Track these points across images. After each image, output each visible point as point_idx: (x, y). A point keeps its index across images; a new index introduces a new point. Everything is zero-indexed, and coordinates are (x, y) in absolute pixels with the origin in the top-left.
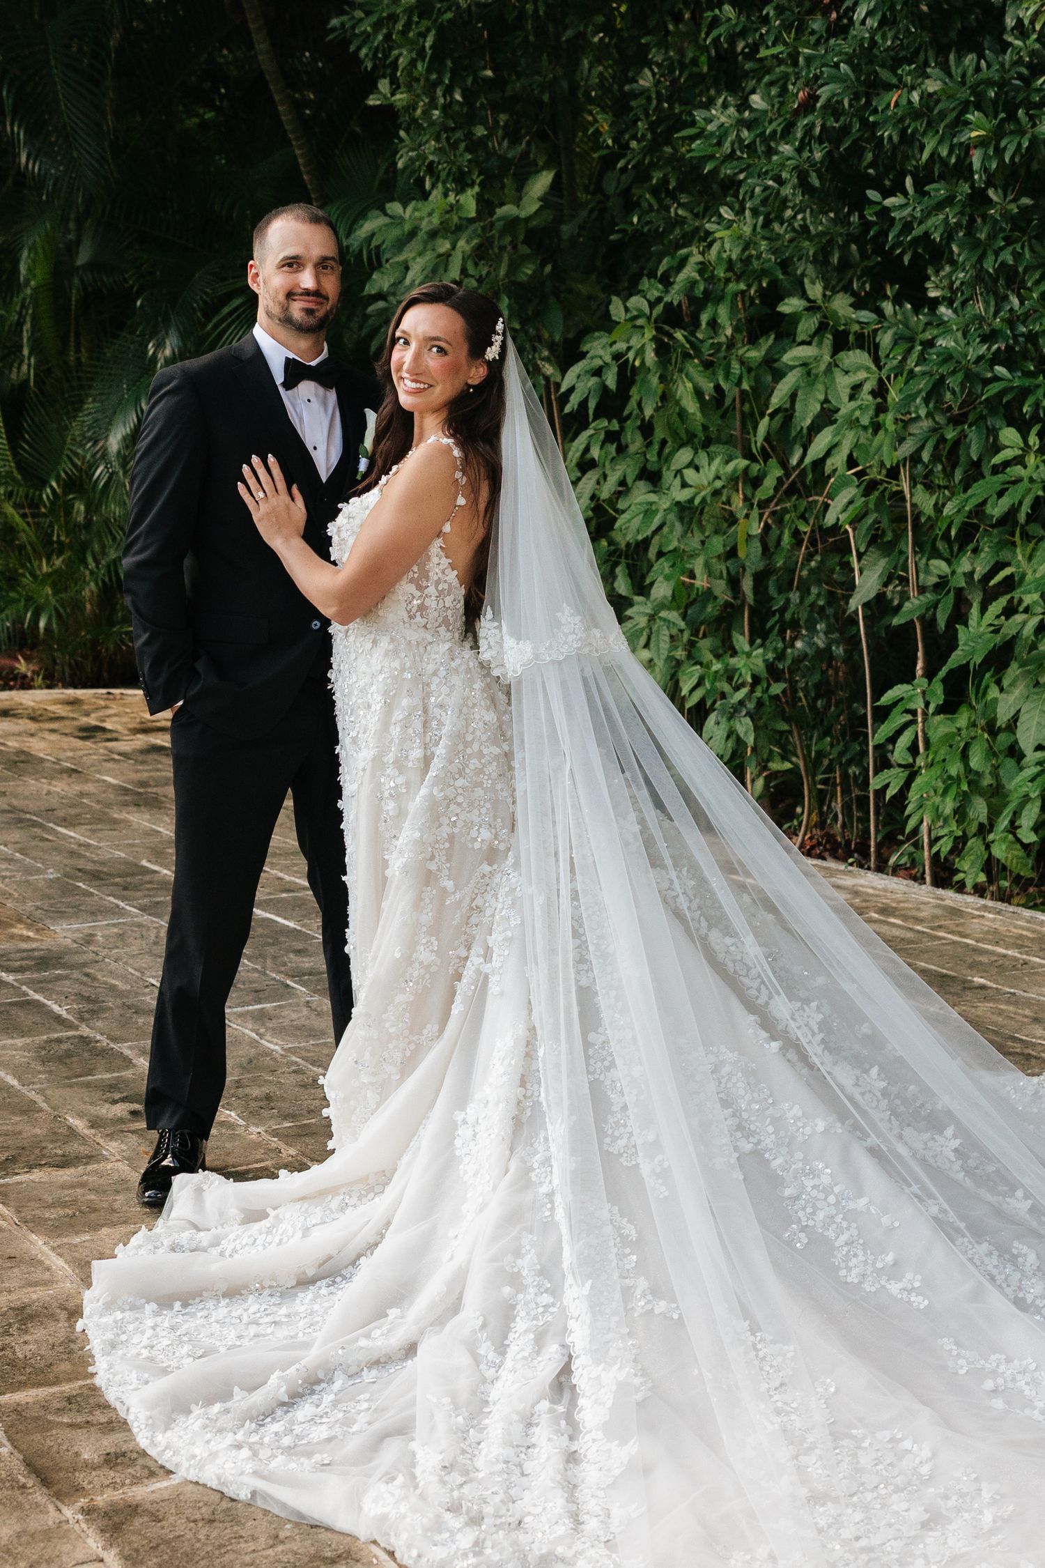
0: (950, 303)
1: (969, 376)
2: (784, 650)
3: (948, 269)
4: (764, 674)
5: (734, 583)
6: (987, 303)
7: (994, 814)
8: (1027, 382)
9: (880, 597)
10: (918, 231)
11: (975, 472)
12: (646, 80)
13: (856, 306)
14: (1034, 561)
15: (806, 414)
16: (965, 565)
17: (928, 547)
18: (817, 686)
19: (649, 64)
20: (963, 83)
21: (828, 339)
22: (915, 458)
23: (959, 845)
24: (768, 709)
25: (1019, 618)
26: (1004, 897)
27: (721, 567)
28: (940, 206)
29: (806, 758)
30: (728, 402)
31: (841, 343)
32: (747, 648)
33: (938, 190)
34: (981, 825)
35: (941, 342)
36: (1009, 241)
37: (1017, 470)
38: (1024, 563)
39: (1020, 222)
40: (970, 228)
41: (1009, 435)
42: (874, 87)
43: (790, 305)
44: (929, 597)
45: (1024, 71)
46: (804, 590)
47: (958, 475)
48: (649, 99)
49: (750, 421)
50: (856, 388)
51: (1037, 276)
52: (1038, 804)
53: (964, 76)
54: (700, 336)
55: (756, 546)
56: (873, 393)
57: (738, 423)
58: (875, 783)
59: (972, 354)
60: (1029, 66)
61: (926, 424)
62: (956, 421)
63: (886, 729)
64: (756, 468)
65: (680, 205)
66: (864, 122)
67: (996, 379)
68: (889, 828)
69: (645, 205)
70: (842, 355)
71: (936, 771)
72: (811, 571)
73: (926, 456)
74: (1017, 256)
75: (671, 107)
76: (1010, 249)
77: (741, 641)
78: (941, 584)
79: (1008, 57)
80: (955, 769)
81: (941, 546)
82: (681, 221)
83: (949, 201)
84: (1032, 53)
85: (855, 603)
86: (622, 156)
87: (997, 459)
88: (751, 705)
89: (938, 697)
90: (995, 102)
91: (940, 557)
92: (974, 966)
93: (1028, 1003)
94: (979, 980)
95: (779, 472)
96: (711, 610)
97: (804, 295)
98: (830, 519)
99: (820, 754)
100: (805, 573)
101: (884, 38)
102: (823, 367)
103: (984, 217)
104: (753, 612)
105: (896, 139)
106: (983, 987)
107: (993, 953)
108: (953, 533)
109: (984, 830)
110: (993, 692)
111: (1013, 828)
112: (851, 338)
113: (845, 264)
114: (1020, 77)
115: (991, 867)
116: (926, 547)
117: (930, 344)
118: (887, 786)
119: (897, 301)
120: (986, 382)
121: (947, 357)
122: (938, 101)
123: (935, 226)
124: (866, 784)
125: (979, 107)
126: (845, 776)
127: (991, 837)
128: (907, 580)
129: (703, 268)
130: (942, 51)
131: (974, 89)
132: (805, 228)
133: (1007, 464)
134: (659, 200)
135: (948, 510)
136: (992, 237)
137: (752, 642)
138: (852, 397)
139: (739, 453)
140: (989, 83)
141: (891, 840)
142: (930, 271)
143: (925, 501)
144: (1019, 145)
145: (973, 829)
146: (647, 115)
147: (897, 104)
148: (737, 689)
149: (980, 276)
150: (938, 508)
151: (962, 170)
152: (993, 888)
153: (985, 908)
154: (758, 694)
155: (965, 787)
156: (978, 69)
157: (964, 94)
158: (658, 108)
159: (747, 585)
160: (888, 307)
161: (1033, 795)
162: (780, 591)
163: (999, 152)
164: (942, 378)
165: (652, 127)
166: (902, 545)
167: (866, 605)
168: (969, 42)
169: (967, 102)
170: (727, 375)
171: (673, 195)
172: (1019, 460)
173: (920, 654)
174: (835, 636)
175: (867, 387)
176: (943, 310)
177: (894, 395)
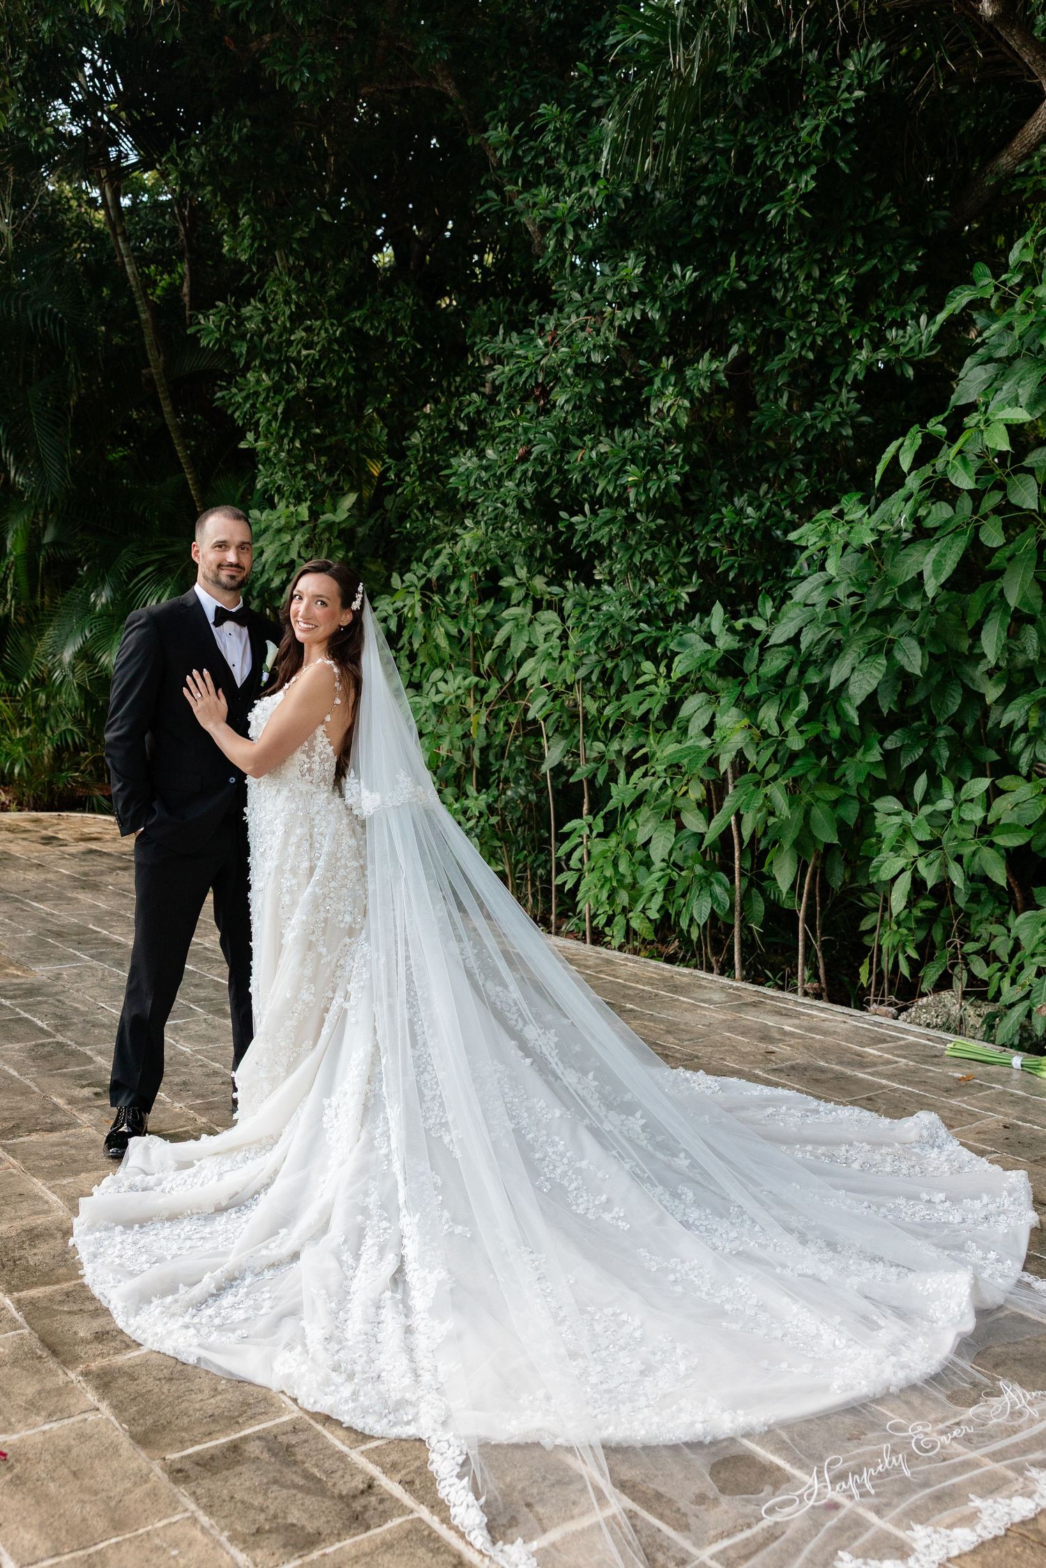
0: (610, 583)
1: (624, 629)
2: (499, 796)
3: (608, 562)
4: (486, 811)
5: (467, 754)
6: (634, 585)
7: (634, 900)
8: (660, 634)
9: (560, 764)
10: (592, 538)
11: (623, 689)
12: (416, 439)
13: (548, 584)
14: (662, 744)
15: (517, 649)
16: (615, 746)
17: (592, 734)
18: (519, 819)
19: (418, 429)
20: (624, 447)
21: (530, 603)
22: (587, 679)
23: (610, 921)
24: (488, 832)
25: (649, 779)
26: (636, 952)
27: (459, 743)
28: (607, 523)
29: (510, 864)
30: (464, 640)
31: (537, 606)
32: (475, 794)
33: (605, 513)
34: (624, 908)
35: (604, 608)
36: (649, 547)
37: (652, 688)
38: (654, 746)
39: (656, 535)
40: (624, 537)
41: (647, 666)
42: (566, 447)
43: (507, 582)
44: (593, 765)
45: (661, 441)
46: (512, 759)
47: (613, 690)
48: (418, 451)
49: (479, 653)
50: (548, 635)
51: (666, 568)
52: (662, 895)
53: (624, 442)
54: (448, 599)
55: (483, 732)
56: (560, 638)
57: (471, 654)
58: (557, 881)
59: (626, 616)
60: (665, 438)
61: (594, 658)
62: (613, 655)
63: (566, 847)
64: (483, 683)
65: (436, 518)
66: (560, 470)
67: (641, 631)
68: (561, 908)
69: (413, 517)
70: (539, 613)
71: (597, 874)
72: (517, 747)
73: (594, 678)
74: (655, 555)
75: (432, 456)
76: (651, 551)
77: (471, 790)
78: (601, 758)
79: (651, 432)
80: (609, 872)
81: (600, 733)
82: (436, 527)
83: (612, 520)
84: (666, 431)
85: (545, 768)
86: (400, 486)
87: (640, 681)
88: (478, 830)
89: (599, 826)
90: (643, 460)
91: (599, 740)
92: (625, 996)
93: (662, 1021)
94: (629, 1006)
95: (498, 686)
96: (452, 770)
97: (514, 575)
98: (530, 716)
99: (518, 862)
100: (513, 748)
101: (573, 417)
102: (526, 621)
103: (634, 531)
104: (478, 772)
105: (579, 481)
106: (631, 1010)
107: (636, 988)
108: (610, 725)
109: (625, 911)
110: (632, 826)
111: (644, 910)
112: (544, 603)
113: (543, 557)
114: (659, 444)
115: (630, 933)
116: (591, 734)
117: (598, 608)
118: (565, 883)
119: (576, 581)
120: (634, 633)
121: (610, 617)
122: (607, 458)
123: (602, 536)
124: (549, 881)
125: (633, 462)
126: (534, 875)
127: (631, 915)
128: (578, 755)
129: (452, 556)
130: (610, 427)
131: (630, 452)
132: (519, 534)
133: (645, 684)
134: (423, 515)
135: (607, 711)
136: (638, 543)
137: (479, 791)
138: (545, 640)
139: (471, 672)
140: (640, 447)
141: (563, 916)
142: (596, 563)
143: (592, 706)
144: (659, 487)
145: (619, 910)
146: (416, 461)
147: (582, 459)
148: (468, 820)
149: (631, 567)
150: (600, 711)
151: (623, 501)
152: (630, 946)
153: (626, 959)
154: (482, 822)
155: (615, 884)
156: (633, 438)
157: (625, 454)
158: (424, 457)
159: (476, 755)
160: (569, 585)
161: (660, 890)
162: (497, 760)
163: (646, 490)
164: (607, 630)
165: (420, 468)
166: (575, 732)
167: (551, 770)
168: (626, 423)
169: (626, 459)
170: (466, 624)
171: (431, 511)
172: (654, 682)
173: (586, 800)
174: (531, 787)
175: (557, 634)
176: (606, 587)
177: (574, 639)
